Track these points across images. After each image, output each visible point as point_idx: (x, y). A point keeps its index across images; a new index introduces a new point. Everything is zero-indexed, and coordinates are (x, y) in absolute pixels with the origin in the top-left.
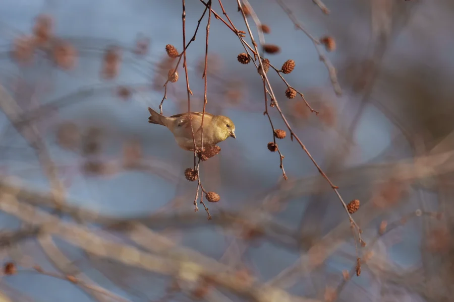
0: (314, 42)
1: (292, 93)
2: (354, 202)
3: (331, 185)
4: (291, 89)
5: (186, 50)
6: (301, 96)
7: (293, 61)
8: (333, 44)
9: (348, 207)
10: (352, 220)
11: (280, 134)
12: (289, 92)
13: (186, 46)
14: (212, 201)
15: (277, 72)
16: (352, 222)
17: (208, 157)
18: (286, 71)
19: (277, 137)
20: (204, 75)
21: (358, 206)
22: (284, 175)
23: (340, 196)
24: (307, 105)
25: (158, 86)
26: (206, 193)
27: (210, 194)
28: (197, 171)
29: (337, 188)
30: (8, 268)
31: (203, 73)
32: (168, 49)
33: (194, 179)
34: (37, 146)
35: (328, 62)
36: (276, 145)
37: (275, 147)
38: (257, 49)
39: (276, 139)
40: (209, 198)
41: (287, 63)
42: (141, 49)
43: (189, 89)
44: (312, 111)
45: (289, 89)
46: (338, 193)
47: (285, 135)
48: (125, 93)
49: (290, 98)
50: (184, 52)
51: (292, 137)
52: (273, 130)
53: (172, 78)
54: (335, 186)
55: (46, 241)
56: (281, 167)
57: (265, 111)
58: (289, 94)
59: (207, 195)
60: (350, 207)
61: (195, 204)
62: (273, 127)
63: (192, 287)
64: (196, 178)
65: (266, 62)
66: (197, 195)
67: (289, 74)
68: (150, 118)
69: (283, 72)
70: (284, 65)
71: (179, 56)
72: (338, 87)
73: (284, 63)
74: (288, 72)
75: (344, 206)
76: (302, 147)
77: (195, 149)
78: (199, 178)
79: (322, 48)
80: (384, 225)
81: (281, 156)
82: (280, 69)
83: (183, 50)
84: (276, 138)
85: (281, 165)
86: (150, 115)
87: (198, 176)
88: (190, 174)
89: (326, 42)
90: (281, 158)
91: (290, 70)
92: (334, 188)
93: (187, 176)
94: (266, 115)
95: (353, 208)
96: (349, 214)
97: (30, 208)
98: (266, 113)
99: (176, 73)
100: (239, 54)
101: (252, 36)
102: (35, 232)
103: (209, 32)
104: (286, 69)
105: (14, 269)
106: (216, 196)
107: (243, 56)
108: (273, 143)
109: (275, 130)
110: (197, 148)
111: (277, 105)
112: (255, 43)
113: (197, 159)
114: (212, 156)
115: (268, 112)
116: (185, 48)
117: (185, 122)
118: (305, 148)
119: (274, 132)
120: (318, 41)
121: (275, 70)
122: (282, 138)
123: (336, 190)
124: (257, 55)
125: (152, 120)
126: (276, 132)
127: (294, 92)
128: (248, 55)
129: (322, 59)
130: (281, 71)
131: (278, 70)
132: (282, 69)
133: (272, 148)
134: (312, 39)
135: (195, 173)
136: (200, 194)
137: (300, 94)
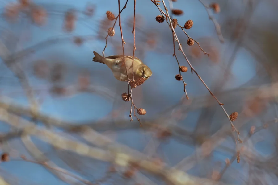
0: (206, 7)
1: (191, 42)
2: (234, 114)
3: (219, 103)
4: (191, 39)
5: (121, 14)
6: (198, 43)
7: (192, 21)
8: (218, 9)
9: (230, 117)
10: (233, 125)
11: (184, 69)
12: (190, 42)
13: (120, 11)
14: (142, 114)
16: (233, 127)
17: (138, 85)
18: (187, 27)
19: (182, 71)
20: (133, 30)
21: (237, 116)
22: (186, 96)
23: (225, 110)
24: (202, 50)
25: (100, 37)
26: (137, 109)
27: (140, 110)
28: (130, 95)
29: (223, 105)
30: (4, 157)
31: (132, 30)
32: (108, 14)
33: (129, 100)
34: (20, 77)
35: (215, 21)
36: (181, 76)
37: (180, 78)
38: (168, 13)
39: (181, 72)
40: (139, 112)
41: (188, 22)
42: (90, 12)
43: (123, 40)
44: (205, 54)
45: (189, 40)
46: (223, 108)
47: (187, 70)
48: (79, 41)
49: (190, 45)
50: (119, 15)
51: (192, 71)
52: (179, 66)
53: (110, 34)
54: (221, 103)
55: (27, 139)
56: (185, 91)
57: (173, 54)
58: (189, 43)
59: (138, 110)
60: (232, 117)
61: (130, 116)
62: (179, 64)
63: (124, 170)
64: (130, 99)
65: (175, 21)
66: (132, 111)
67: (189, 29)
68: (94, 58)
69: (186, 28)
70: (186, 23)
71: (115, 19)
72: (221, 37)
74: (189, 28)
75: (227, 116)
76: (199, 77)
77: (128, 80)
78: (132, 99)
79: (210, 12)
80: (253, 129)
81: (184, 84)
82: (184, 26)
83: (118, 14)
85: (185, 89)
86: (94, 56)
87: (131, 98)
88: (126, 97)
89: (213, 7)
90: (184, 85)
91: (190, 27)
92: (220, 104)
93: (124, 98)
94: (174, 56)
95: (233, 118)
96: (231, 122)
97: (16, 118)
98: (174, 55)
99: (113, 30)
100: (157, 16)
101: (165, 4)
102: (19, 134)
103: (136, 2)
104: (187, 26)
105: (7, 158)
106: (143, 111)
107: (159, 17)
108: (179, 75)
109: (180, 66)
110: (129, 80)
111: (182, 50)
112: (166, 9)
113: (130, 87)
114: (140, 84)
115: (176, 55)
116: (120, 13)
117: (120, 62)
118: (201, 78)
119: (180, 68)
120: (208, 6)
121: (180, 26)
122: (185, 72)
123: (222, 106)
124: (168, 17)
125: (95, 59)
126: (181, 68)
127: (193, 41)
128: (163, 17)
129: (210, 18)
131: (182, 27)
132: (185, 26)
133: (178, 78)
134: (204, 5)
135: (129, 96)
136: (133, 110)
137: (196, 42)
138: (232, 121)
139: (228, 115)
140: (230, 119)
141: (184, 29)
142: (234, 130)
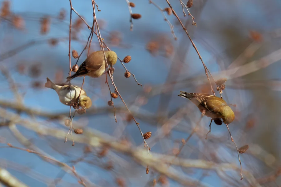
1: (128, 74)
2: (148, 133)
4: (128, 72)
7: (130, 57)
9: (144, 135)
10: (145, 142)
11: (114, 95)
15: (121, 61)
18: (126, 61)
21: (150, 135)
24: (136, 81)
36: (112, 102)
41: (127, 57)
44: (139, 84)
49: (127, 77)
55: (13, 127)
58: (126, 75)
62: (110, 91)
67: (127, 63)
69: (124, 62)
73: (125, 57)
84: (112, 98)
91: (128, 61)
92: (137, 124)
95: (147, 136)
98: (106, 82)
119: (111, 94)
122: (115, 98)
127: (129, 74)
130: (123, 61)
131: (121, 60)
132: (124, 60)
133: (110, 104)
137: (132, 75)
138: (145, 139)
139: (142, 134)
140: (144, 137)
141: (122, 63)
142: (146, 146)
